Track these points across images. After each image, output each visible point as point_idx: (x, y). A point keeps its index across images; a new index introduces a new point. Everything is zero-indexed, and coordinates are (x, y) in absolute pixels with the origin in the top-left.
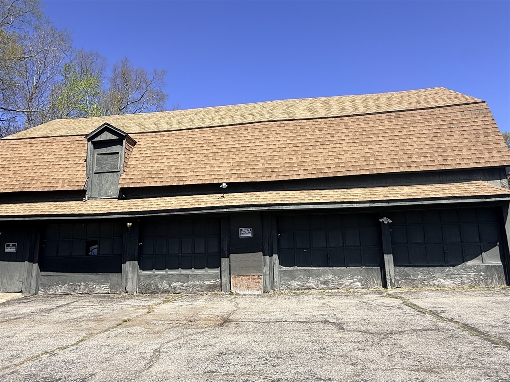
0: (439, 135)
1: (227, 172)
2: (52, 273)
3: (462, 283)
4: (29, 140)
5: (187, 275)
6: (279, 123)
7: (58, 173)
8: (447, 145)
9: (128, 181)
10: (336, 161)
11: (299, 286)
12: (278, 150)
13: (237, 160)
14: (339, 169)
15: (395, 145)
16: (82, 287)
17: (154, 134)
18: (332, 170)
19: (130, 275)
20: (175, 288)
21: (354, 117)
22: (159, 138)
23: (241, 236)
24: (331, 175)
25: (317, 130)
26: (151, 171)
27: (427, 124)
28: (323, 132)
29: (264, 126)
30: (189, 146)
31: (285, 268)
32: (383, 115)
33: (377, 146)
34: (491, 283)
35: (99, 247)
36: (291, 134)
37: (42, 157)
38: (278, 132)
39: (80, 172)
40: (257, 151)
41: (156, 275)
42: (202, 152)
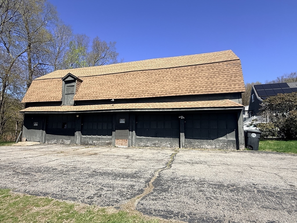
0: (212, 77)
1: (116, 94)
2: (50, 135)
3: (216, 147)
4: (43, 80)
5: (100, 138)
6: (142, 71)
7: (52, 94)
8: (215, 82)
9: (77, 98)
10: (162, 89)
11: (143, 145)
12: (139, 84)
13: (121, 89)
14: (162, 93)
15: (191, 82)
16: (61, 141)
17: (90, 77)
18: (160, 94)
19: (78, 137)
20: (94, 143)
21: (175, 68)
22: (92, 79)
23: (120, 122)
24: (159, 96)
25: (157, 75)
26: (86, 94)
27: (208, 71)
28: (160, 76)
29: (135, 73)
30: (103, 82)
31: (138, 137)
32: (189, 67)
33: (182, 82)
34: (229, 148)
35: (67, 125)
36: (146, 77)
37: (47, 87)
38: (140, 76)
39: (60, 94)
40: (130, 85)
41: (88, 138)
42: (107, 85)
